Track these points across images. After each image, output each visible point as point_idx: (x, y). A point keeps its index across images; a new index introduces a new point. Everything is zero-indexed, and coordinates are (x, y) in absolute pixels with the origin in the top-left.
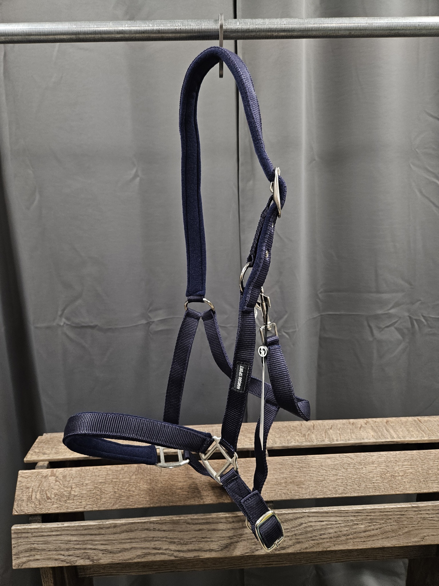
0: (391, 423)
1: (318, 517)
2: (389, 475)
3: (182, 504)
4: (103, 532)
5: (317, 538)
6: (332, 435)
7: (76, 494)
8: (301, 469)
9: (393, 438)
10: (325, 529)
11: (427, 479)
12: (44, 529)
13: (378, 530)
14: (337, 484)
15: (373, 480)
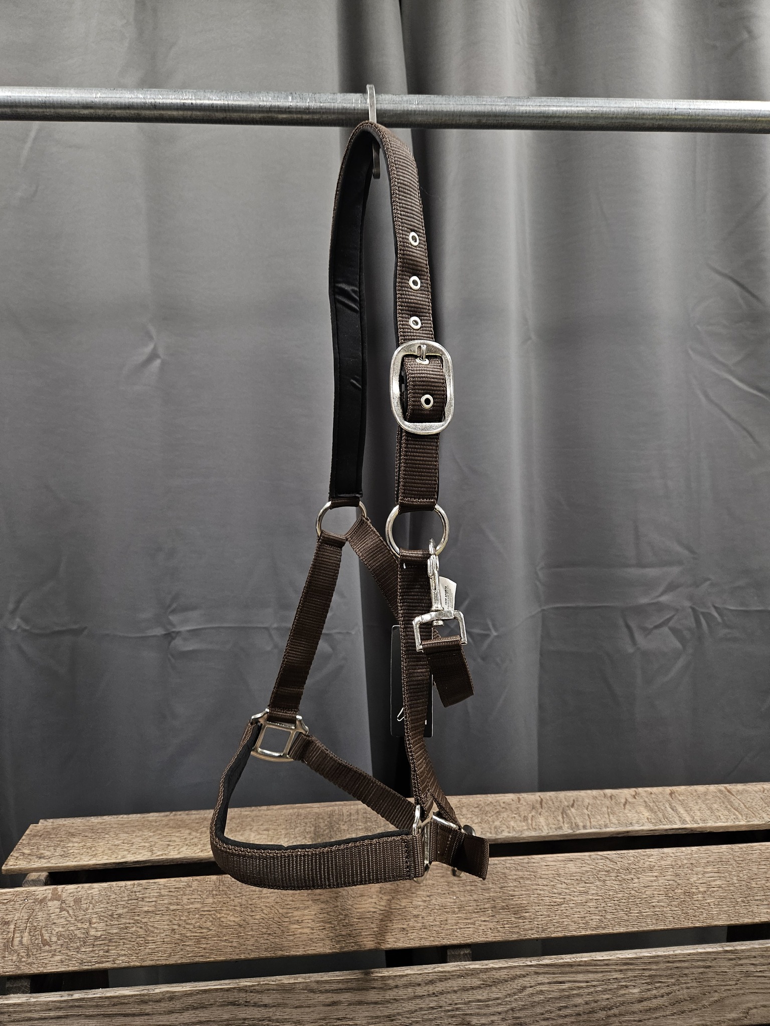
0: (679, 795)
1: (554, 973)
2: (680, 891)
3: (300, 952)
4: (148, 1008)
5: (553, 1015)
6: (575, 818)
7: (99, 934)
8: (521, 880)
9: (684, 822)
10: (568, 997)
11: (749, 898)
12: (34, 1004)
13: (665, 998)
14: (588, 909)
15: (654, 901)
